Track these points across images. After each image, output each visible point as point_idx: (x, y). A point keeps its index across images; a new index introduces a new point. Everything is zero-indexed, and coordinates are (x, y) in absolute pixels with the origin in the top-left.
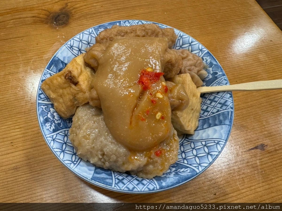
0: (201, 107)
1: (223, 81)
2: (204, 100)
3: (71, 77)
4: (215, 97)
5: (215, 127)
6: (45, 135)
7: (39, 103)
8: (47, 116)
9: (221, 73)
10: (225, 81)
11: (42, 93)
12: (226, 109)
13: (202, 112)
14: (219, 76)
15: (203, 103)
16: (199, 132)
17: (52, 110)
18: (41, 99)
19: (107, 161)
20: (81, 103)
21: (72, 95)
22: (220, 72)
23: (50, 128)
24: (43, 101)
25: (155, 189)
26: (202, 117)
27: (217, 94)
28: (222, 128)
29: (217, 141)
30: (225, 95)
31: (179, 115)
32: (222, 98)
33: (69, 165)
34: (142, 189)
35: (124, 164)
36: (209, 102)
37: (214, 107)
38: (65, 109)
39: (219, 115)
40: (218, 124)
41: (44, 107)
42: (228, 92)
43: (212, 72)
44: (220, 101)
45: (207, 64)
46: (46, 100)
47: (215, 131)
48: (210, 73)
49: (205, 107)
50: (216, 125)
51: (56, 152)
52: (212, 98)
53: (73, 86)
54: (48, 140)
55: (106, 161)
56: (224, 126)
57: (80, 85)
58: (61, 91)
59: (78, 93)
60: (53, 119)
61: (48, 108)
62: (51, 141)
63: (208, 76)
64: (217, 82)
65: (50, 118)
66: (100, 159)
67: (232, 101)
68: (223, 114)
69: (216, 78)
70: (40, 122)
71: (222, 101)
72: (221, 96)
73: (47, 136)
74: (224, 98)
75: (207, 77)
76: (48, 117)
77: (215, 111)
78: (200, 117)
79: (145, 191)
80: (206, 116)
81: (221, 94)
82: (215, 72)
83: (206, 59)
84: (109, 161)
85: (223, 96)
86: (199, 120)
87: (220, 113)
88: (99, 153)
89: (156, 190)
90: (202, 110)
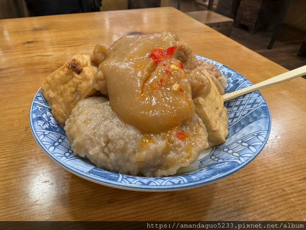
0: (228, 117)
1: (246, 84)
2: (230, 109)
3: (75, 64)
4: (242, 101)
5: (250, 125)
6: (35, 129)
7: (34, 103)
8: (42, 115)
9: (242, 79)
10: (248, 84)
11: (41, 96)
12: (257, 107)
13: (230, 121)
14: (240, 83)
15: (229, 113)
16: (231, 138)
17: (48, 113)
18: (38, 100)
19: (112, 152)
20: (84, 95)
21: (74, 87)
22: (240, 79)
23: (43, 125)
24: (40, 102)
25: (182, 182)
26: (231, 125)
27: (243, 98)
28: (259, 123)
29: (257, 133)
30: (252, 95)
31: (201, 101)
32: (250, 99)
33: (59, 158)
34: (162, 183)
35: (134, 152)
36: (236, 109)
37: (243, 110)
38: (63, 110)
39: (251, 114)
40: (253, 121)
41: (40, 108)
42: (256, 92)
43: (232, 81)
44: (248, 102)
45: (225, 75)
46: (44, 103)
47: (252, 128)
48: (230, 83)
49: (232, 115)
50: (250, 123)
51: (45, 145)
52: (238, 103)
53: (76, 75)
54: (37, 134)
55: (110, 152)
56: (260, 120)
57: (84, 72)
58: (62, 87)
59: (81, 83)
60: (48, 120)
61: (44, 110)
62: (41, 135)
63: (229, 85)
64: (240, 87)
65: (45, 119)
66: (102, 149)
67: (262, 98)
68: (256, 111)
69: (238, 85)
70: (32, 118)
71: (251, 101)
72: (249, 98)
73: (36, 130)
74: (253, 98)
75: (228, 87)
76: (42, 117)
77: (245, 112)
78: (230, 126)
79: (167, 185)
80: (236, 122)
81: (247, 96)
82: (235, 80)
83: (223, 71)
84: (114, 151)
85: (250, 97)
86: (229, 129)
87: (252, 112)
88: (102, 140)
89: (183, 184)
90: (229, 119)
